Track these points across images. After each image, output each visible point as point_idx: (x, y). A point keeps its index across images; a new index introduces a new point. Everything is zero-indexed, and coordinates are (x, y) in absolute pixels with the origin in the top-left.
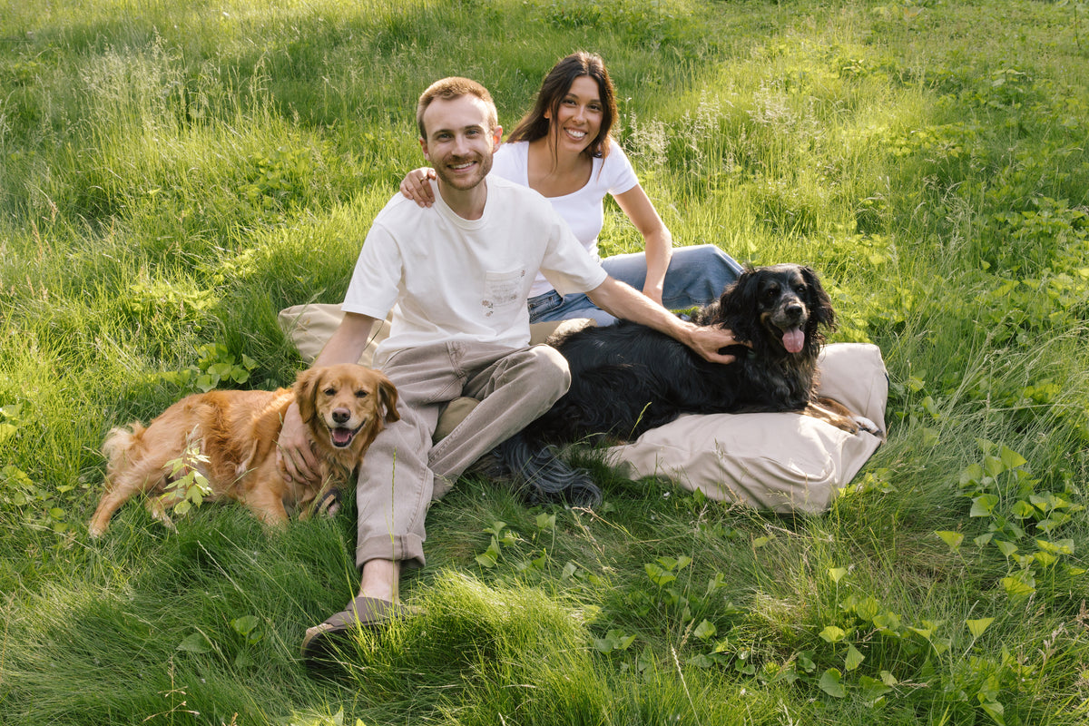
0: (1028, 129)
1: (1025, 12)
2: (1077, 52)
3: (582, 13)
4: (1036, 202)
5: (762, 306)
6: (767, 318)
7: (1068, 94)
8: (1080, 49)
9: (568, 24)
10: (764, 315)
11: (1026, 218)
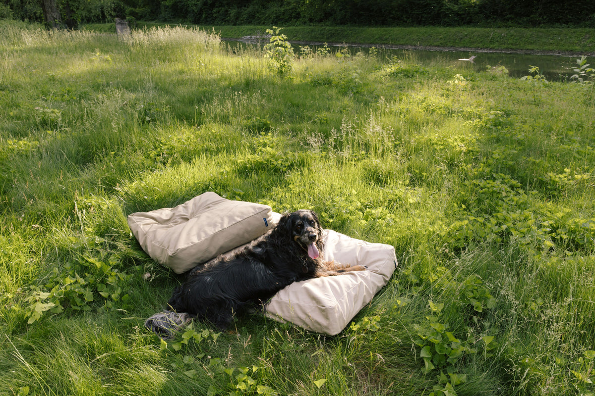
0: (501, 139)
1: (515, 84)
2: (533, 103)
3: (326, 79)
4: (495, 175)
5: (295, 233)
6: (298, 239)
7: (524, 122)
8: (535, 102)
9: (320, 84)
10: (296, 237)
11: (488, 184)
